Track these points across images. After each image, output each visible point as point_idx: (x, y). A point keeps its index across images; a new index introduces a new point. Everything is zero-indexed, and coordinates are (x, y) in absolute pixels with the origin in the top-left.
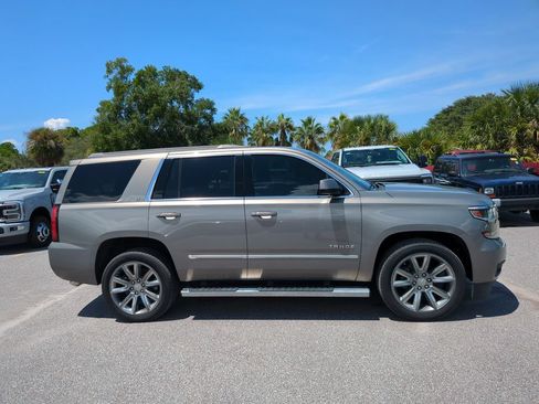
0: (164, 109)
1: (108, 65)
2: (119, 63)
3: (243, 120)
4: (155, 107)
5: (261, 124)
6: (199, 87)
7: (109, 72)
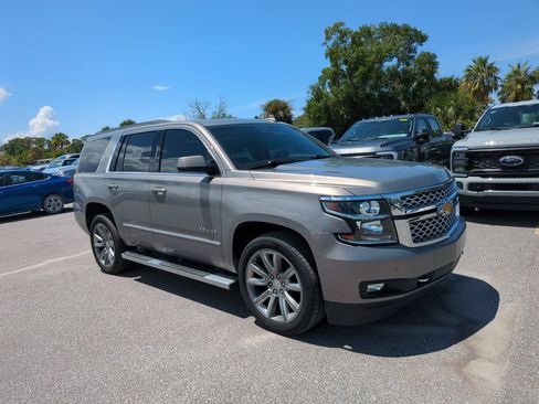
0: (370, 70)
1: (326, 32)
2: (337, 28)
3: (492, 70)
4: (361, 69)
5: (516, 72)
6: (422, 39)
7: (328, 38)
